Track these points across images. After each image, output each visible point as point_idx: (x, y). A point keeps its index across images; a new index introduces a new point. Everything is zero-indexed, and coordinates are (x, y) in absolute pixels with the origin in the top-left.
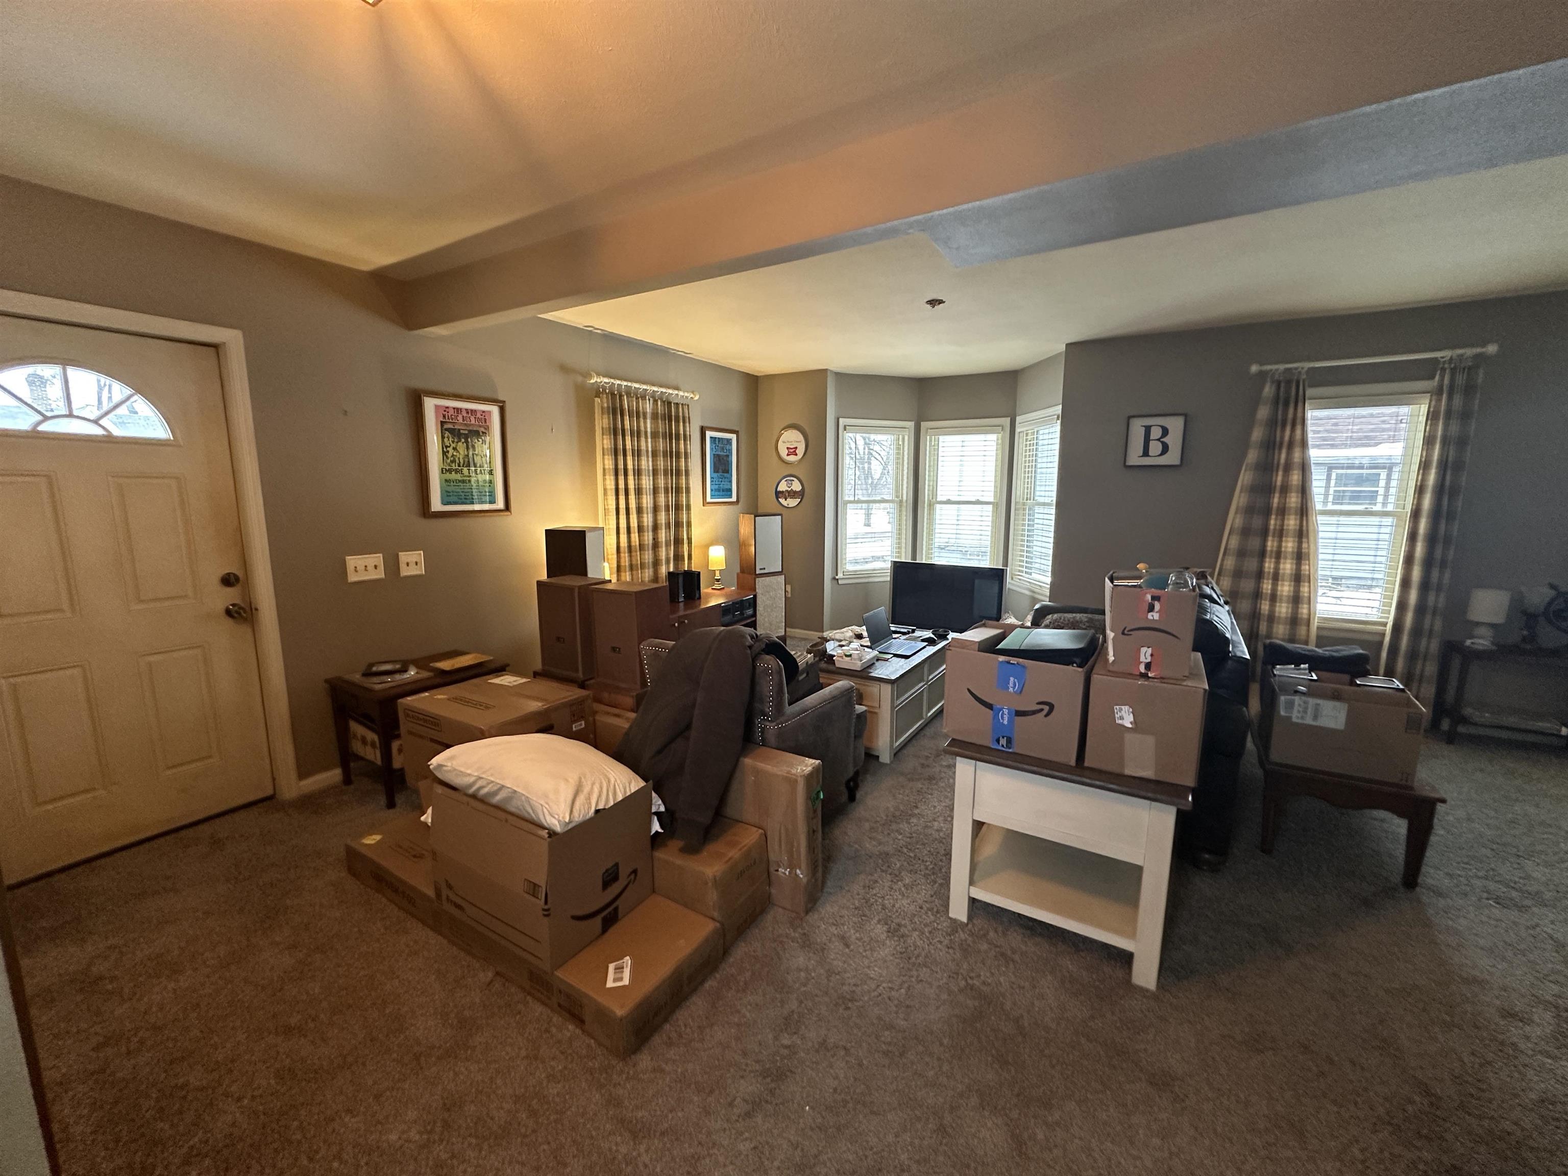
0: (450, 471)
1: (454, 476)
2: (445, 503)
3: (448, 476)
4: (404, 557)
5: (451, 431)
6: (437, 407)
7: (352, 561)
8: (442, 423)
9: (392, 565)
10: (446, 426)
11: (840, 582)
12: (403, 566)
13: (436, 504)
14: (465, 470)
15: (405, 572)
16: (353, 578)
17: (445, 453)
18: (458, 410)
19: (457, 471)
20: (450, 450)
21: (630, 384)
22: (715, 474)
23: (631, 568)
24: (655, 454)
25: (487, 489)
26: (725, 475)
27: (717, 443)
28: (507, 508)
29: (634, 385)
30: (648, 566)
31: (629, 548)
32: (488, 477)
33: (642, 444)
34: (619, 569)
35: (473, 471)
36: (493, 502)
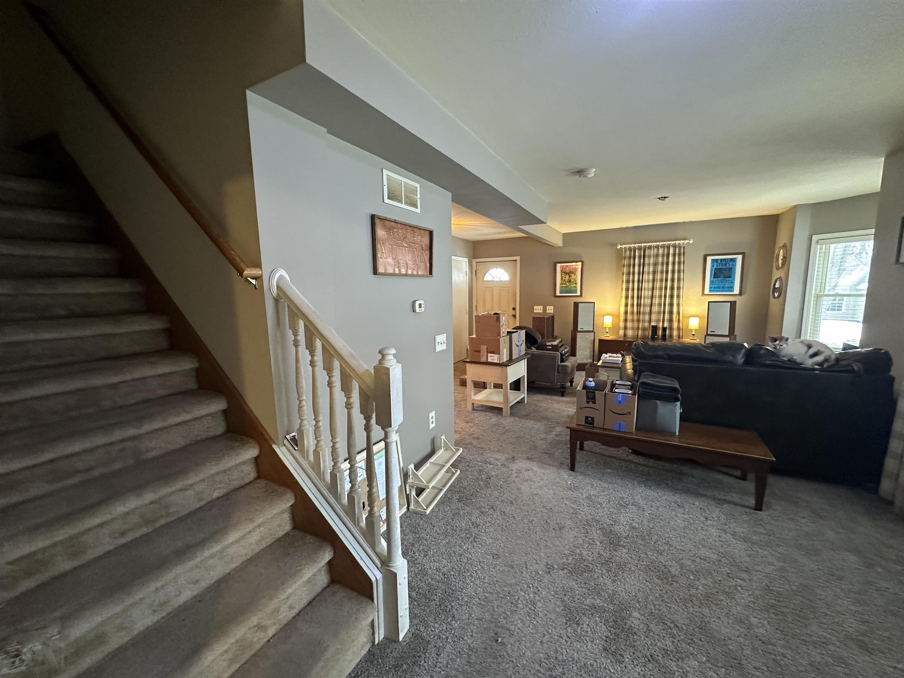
1: (564, 285)
2: (560, 293)
3: (562, 285)
4: (548, 307)
5: (564, 272)
6: (561, 266)
7: (535, 307)
8: (562, 270)
9: (545, 309)
12: (547, 310)
13: (558, 294)
16: (535, 312)
17: (562, 279)
18: (567, 266)
19: (565, 284)
20: (564, 278)
21: (640, 245)
22: (716, 279)
23: (633, 321)
24: (654, 273)
25: (574, 289)
26: (727, 279)
27: (719, 262)
28: (581, 295)
29: (643, 244)
30: (644, 321)
31: (633, 313)
32: (575, 285)
33: (646, 269)
34: (626, 320)
35: (571, 284)
36: (576, 293)
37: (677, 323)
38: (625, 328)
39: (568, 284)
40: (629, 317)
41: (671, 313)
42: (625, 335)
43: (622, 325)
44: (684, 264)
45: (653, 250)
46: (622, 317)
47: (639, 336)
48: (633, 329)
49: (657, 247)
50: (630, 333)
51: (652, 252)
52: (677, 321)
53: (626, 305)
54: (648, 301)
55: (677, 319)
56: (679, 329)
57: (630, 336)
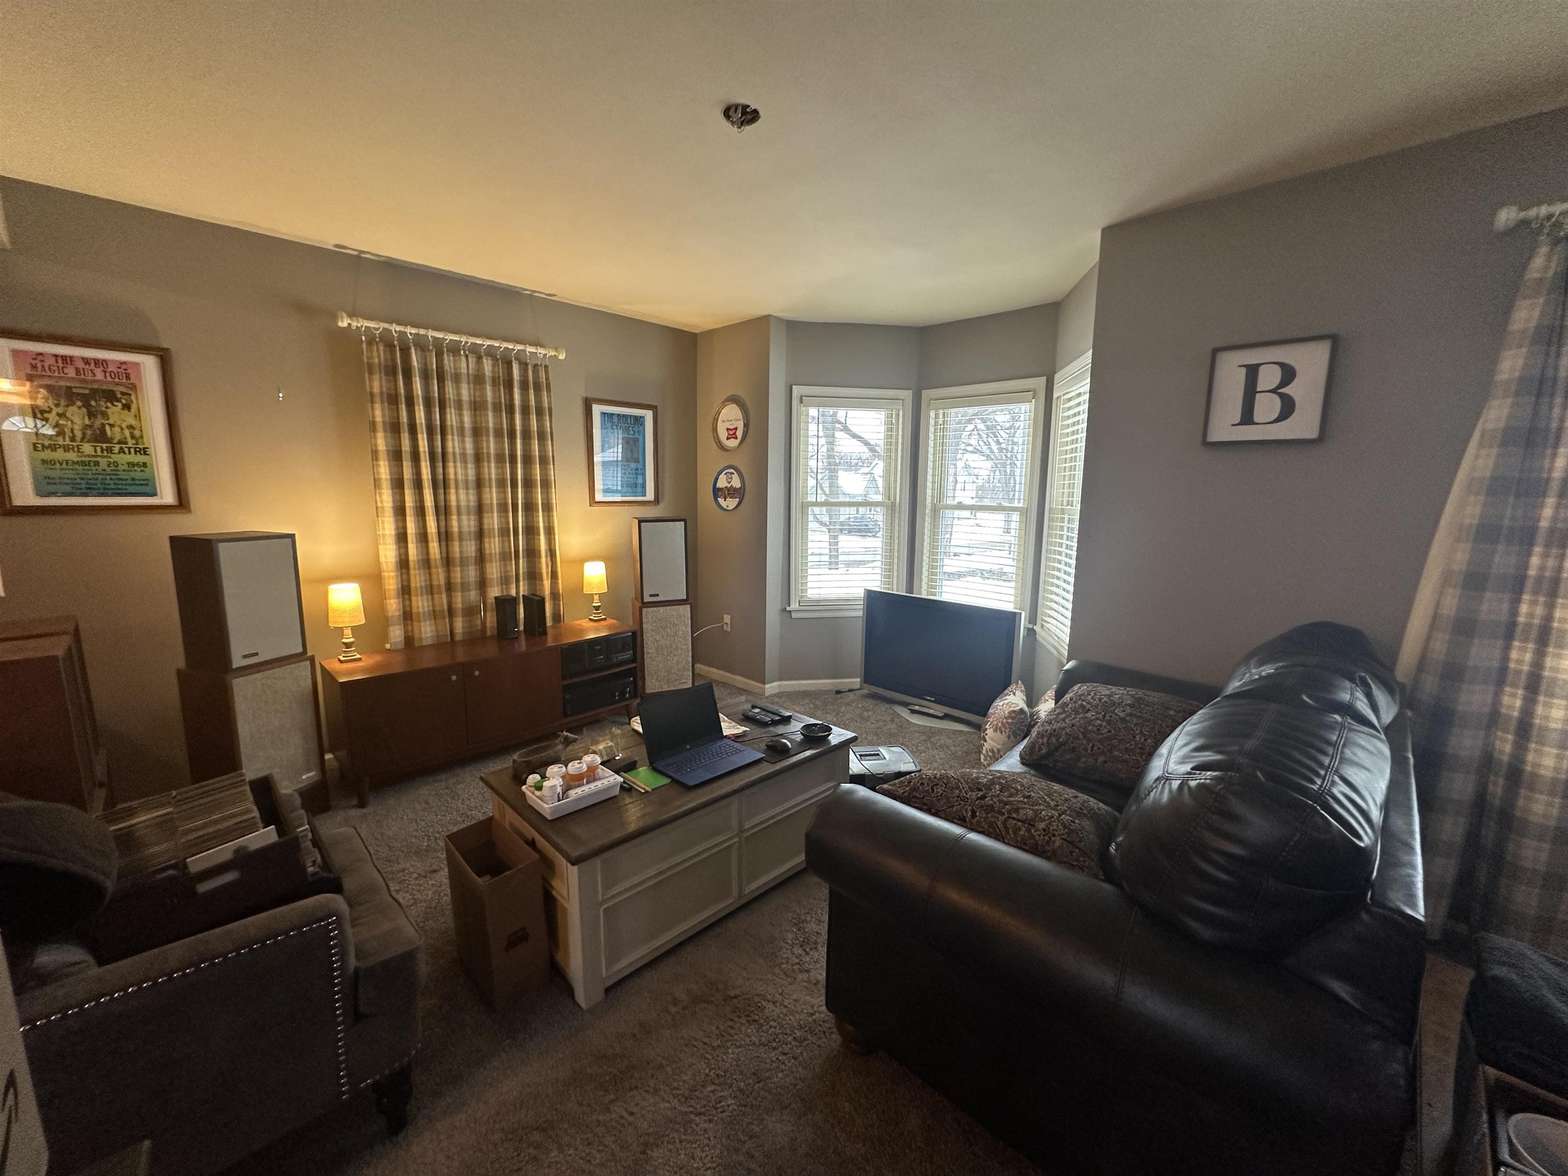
0: (52, 448)
1: (61, 456)
2: (42, 494)
3: (49, 454)
6: (17, 353)
11: (794, 615)
13: (24, 496)
18: (65, 359)
21: (422, 332)
23: (430, 590)
24: (478, 432)
25: (138, 475)
27: (615, 418)
28: (182, 503)
29: (431, 333)
30: (465, 587)
31: (426, 563)
32: (140, 458)
33: (452, 417)
34: (405, 591)
35: (110, 450)
36: (154, 494)
37: (550, 581)
38: (408, 616)
39: (87, 448)
40: (417, 579)
42: (409, 640)
43: (393, 605)
44: (550, 416)
45: (463, 359)
46: (391, 583)
47: (458, 637)
48: (434, 615)
49: (475, 350)
50: (426, 632)
51: (464, 365)
52: (550, 575)
53: (402, 538)
54: (469, 523)
55: (550, 569)
56: (556, 596)
57: (430, 642)
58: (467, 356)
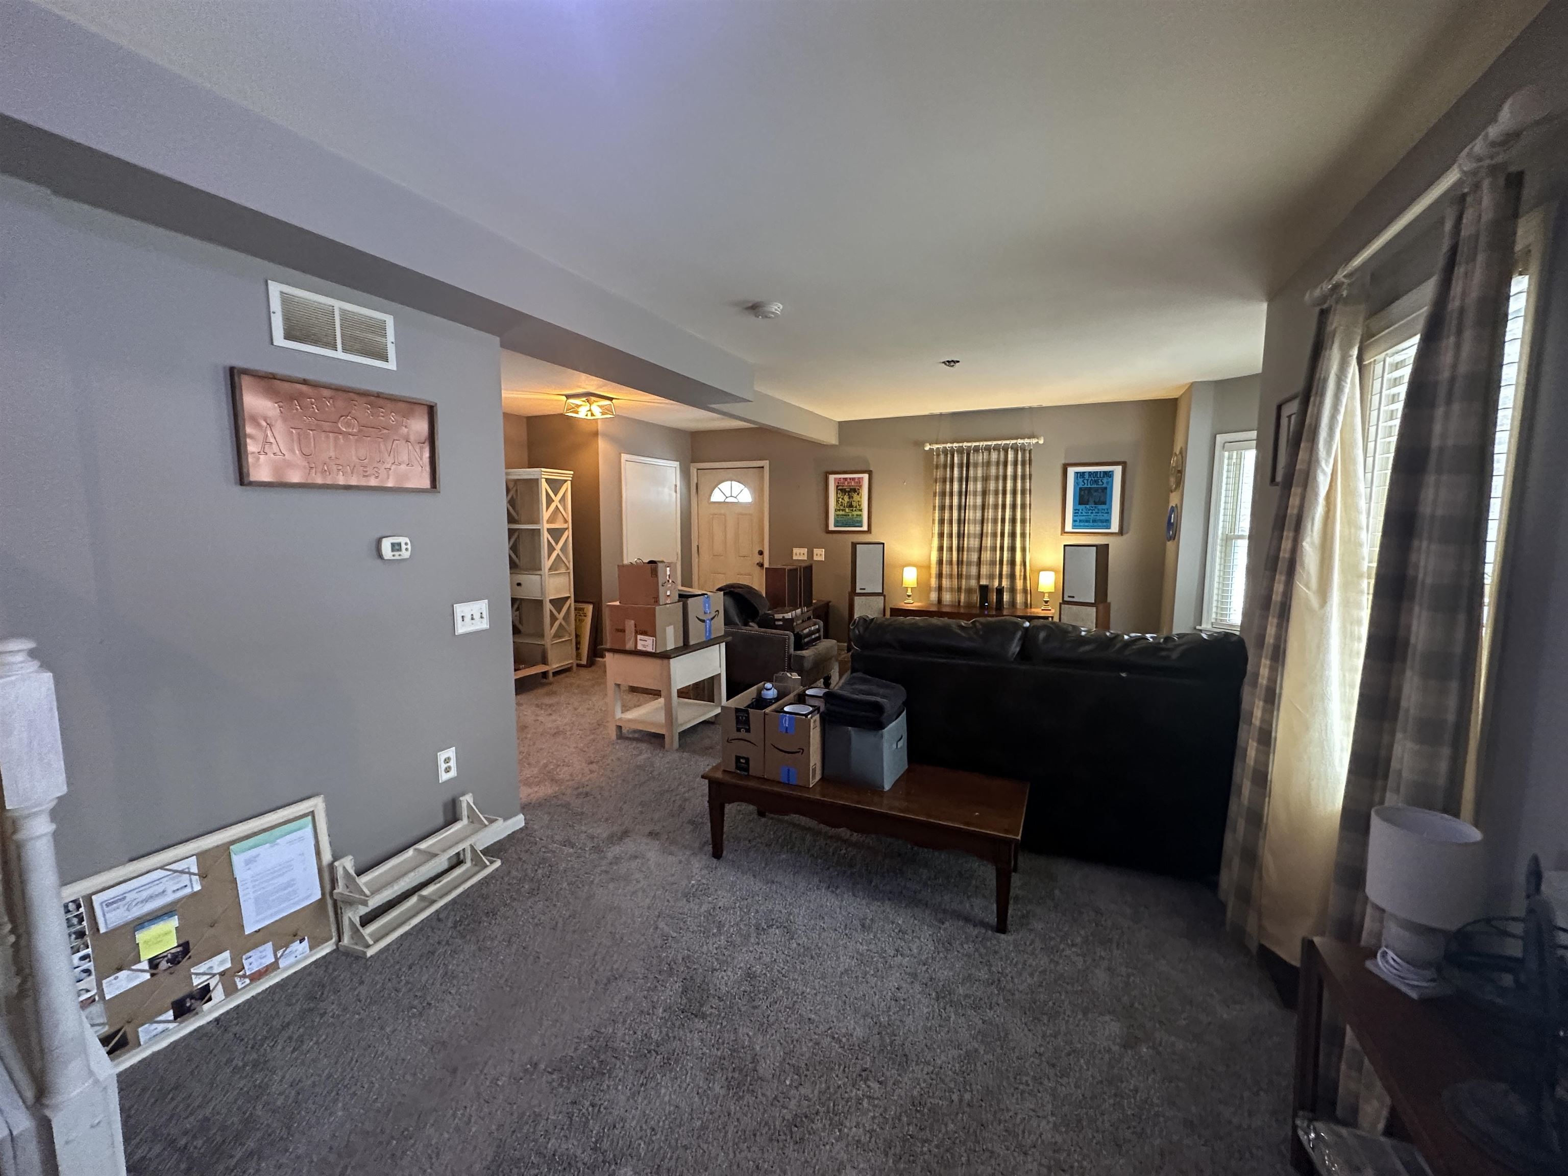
0: (839, 510)
1: (841, 513)
2: (836, 526)
3: (838, 513)
4: (816, 551)
5: (841, 490)
6: (835, 479)
7: (796, 550)
8: (837, 486)
9: (811, 554)
10: (839, 488)
12: (815, 555)
13: (832, 527)
14: (847, 510)
15: (816, 558)
16: (795, 558)
17: (837, 501)
18: (846, 479)
19: (843, 510)
20: (840, 500)
21: (961, 445)
22: (1083, 507)
23: (951, 576)
24: (984, 493)
25: (859, 519)
26: (1100, 507)
27: (1087, 476)
28: (869, 531)
29: (965, 444)
31: (950, 562)
32: (859, 513)
33: (971, 487)
34: (940, 576)
35: (852, 510)
36: (861, 526)
37: (1022, 581)
38: (940, 588)
40: (946, 569)
41: (1012, 563)
42: (940, 601)
43: (934, 582)
44: (1030, 479)
45: (981, 454)
46: (934, 570)
47: (962, 604)
48: (951, 590)
49: (988, 449)
50: (947, 597)
51: (981, 458)
52: (1022, 577)
53: (941, 549)
54: (975, 543)
55: (1022, 574)
56: (1025, 591)
57: (948, 603)
58: (983, 453)
